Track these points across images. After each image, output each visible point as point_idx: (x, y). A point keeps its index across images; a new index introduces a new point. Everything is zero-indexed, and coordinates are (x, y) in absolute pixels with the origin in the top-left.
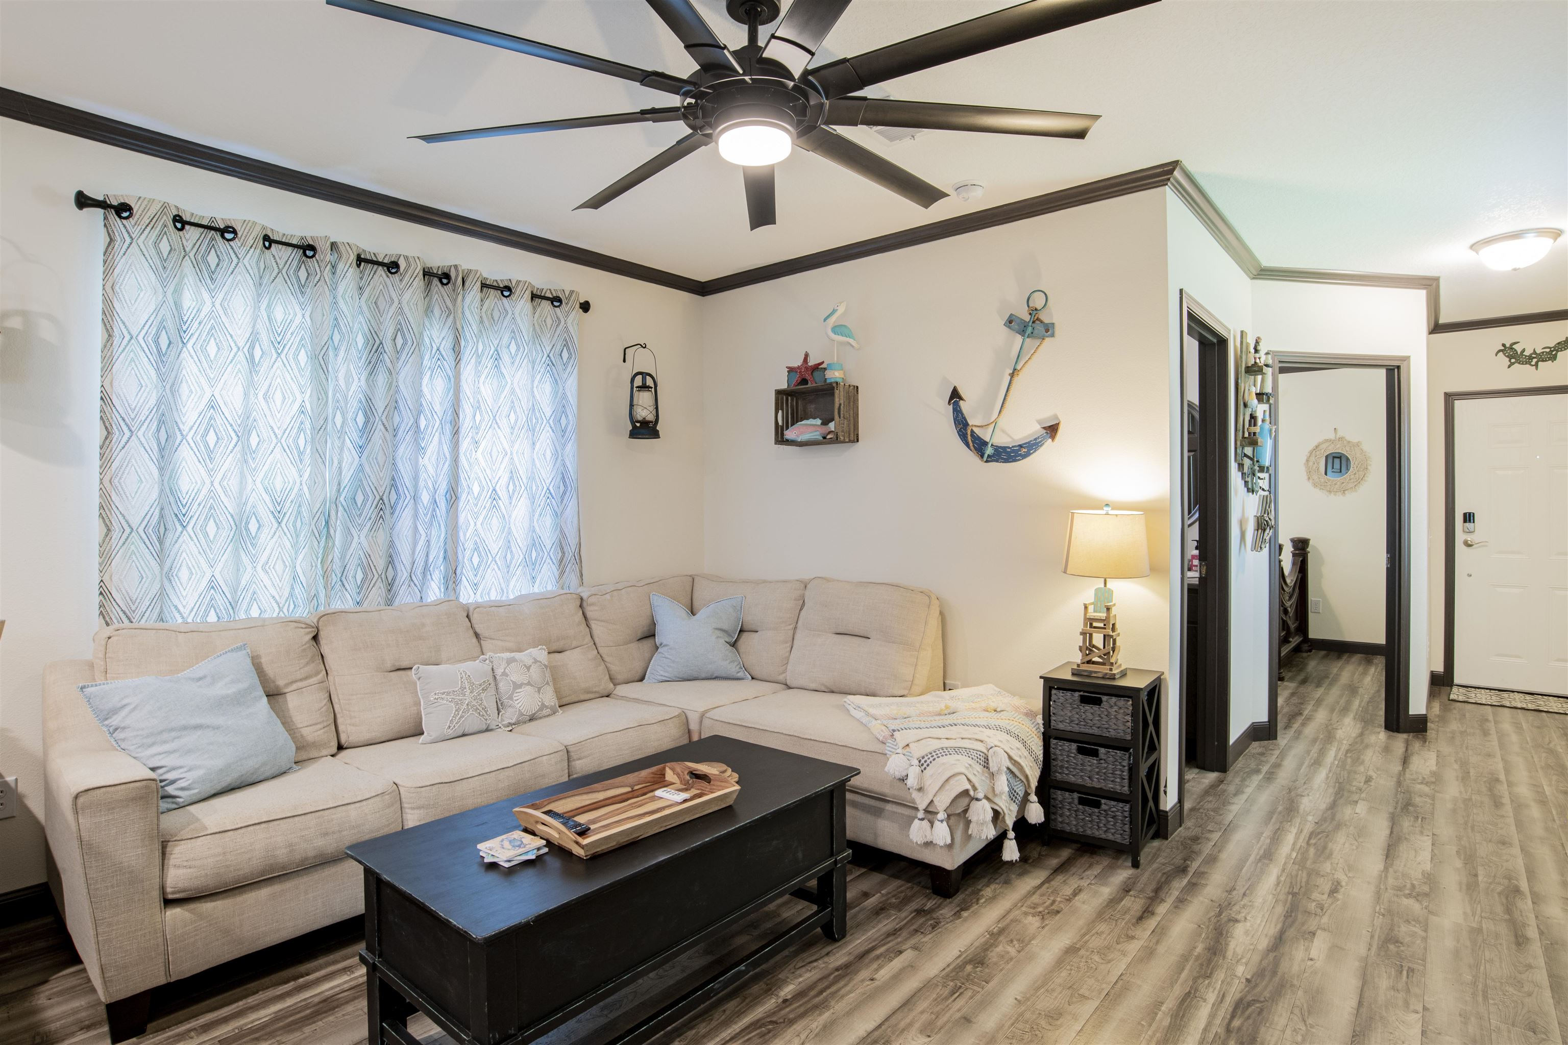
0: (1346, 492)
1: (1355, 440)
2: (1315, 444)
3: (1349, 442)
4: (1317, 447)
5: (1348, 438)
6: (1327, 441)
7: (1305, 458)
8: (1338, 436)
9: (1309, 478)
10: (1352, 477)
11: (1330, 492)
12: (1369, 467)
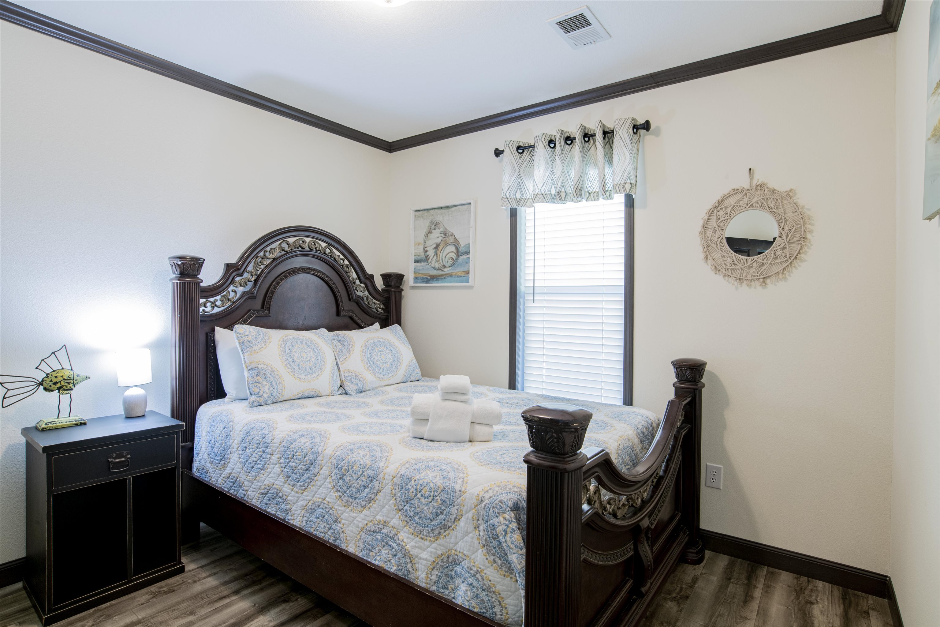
0: (768, 281)
1: (781, 186)
2: (718, 197)
3: (773, 191)
4: (719, 203)
5: (773, 184)
6: (736, 191)
7: (701, 223)
8: (755, 182)
9: (706, 258)
10: (779, 253)
11: (741, 280)
12: (808, 236)
